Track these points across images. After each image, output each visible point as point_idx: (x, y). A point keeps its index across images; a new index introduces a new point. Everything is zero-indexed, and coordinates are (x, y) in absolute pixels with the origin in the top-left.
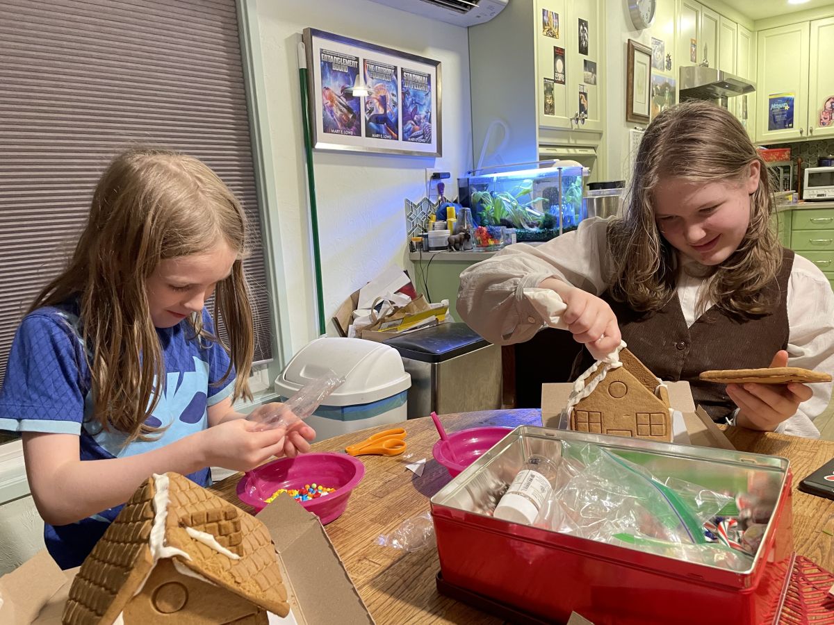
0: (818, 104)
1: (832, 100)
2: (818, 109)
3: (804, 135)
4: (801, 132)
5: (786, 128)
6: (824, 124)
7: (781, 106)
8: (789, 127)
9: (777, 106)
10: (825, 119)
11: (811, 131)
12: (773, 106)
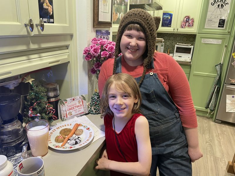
0: (181, 18)
1: (187, 17)
2: (181, 20)
3: (175, 31)
4: (174, 30)
5: (168, 27)
6: (182, 27)
7: (167, 17)
8: (169, 27)
9: (165, 16)
10: (183, 25)
11: (177, 30)
12: (164, 16)
